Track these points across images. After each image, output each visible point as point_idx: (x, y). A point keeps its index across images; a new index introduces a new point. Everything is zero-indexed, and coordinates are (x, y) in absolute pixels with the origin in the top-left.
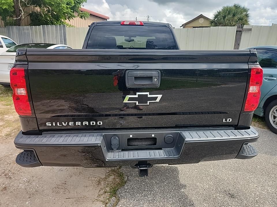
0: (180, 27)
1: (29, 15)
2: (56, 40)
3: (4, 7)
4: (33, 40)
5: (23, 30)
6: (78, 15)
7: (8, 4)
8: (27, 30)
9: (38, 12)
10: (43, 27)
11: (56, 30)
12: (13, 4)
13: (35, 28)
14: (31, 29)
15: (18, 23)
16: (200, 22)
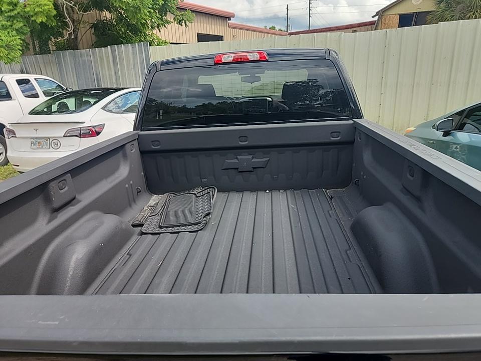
0: (373, 17)
1: (91, 27)
2: (135, 71)
3: (39, 20)
4: (98, 73)
5: (81, 57)
6: (174, 19)
7: (45, 13)
8: (87, 56)
9: (107, 21)
10: (111, 50)
11: (133, 53)
12: (55, 12)
13: (99, 52)
14: (93, 54)
15: (72, 45)
16: (415, 3)
